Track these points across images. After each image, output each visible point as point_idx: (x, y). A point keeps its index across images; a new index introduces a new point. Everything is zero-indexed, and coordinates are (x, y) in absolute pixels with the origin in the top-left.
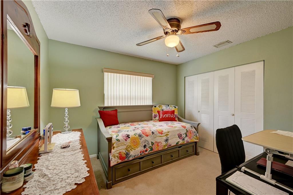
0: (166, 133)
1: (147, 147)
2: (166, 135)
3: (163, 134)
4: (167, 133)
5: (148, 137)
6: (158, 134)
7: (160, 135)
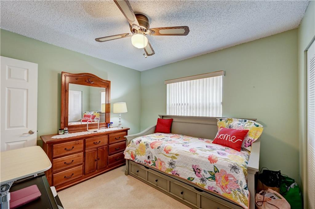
0: (172, 155)
1: (151, 160)
2: (171, 157)
3: (169, 155)
4: (174, 155)
5: (152, 150)
6: (163, 151)
7: (165, 153)
